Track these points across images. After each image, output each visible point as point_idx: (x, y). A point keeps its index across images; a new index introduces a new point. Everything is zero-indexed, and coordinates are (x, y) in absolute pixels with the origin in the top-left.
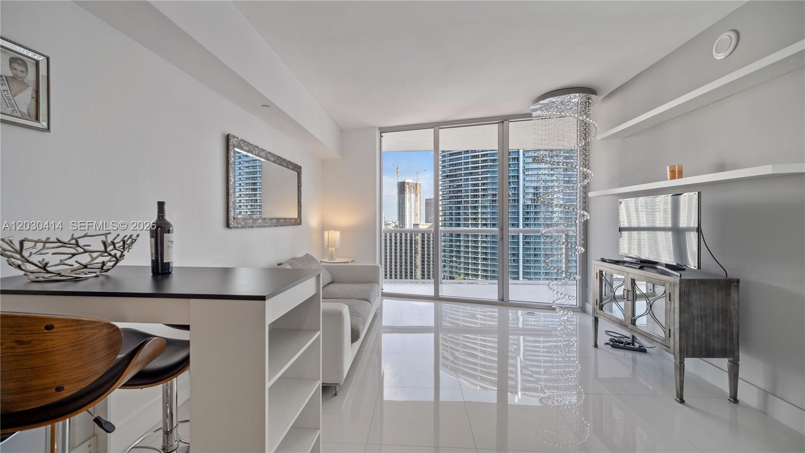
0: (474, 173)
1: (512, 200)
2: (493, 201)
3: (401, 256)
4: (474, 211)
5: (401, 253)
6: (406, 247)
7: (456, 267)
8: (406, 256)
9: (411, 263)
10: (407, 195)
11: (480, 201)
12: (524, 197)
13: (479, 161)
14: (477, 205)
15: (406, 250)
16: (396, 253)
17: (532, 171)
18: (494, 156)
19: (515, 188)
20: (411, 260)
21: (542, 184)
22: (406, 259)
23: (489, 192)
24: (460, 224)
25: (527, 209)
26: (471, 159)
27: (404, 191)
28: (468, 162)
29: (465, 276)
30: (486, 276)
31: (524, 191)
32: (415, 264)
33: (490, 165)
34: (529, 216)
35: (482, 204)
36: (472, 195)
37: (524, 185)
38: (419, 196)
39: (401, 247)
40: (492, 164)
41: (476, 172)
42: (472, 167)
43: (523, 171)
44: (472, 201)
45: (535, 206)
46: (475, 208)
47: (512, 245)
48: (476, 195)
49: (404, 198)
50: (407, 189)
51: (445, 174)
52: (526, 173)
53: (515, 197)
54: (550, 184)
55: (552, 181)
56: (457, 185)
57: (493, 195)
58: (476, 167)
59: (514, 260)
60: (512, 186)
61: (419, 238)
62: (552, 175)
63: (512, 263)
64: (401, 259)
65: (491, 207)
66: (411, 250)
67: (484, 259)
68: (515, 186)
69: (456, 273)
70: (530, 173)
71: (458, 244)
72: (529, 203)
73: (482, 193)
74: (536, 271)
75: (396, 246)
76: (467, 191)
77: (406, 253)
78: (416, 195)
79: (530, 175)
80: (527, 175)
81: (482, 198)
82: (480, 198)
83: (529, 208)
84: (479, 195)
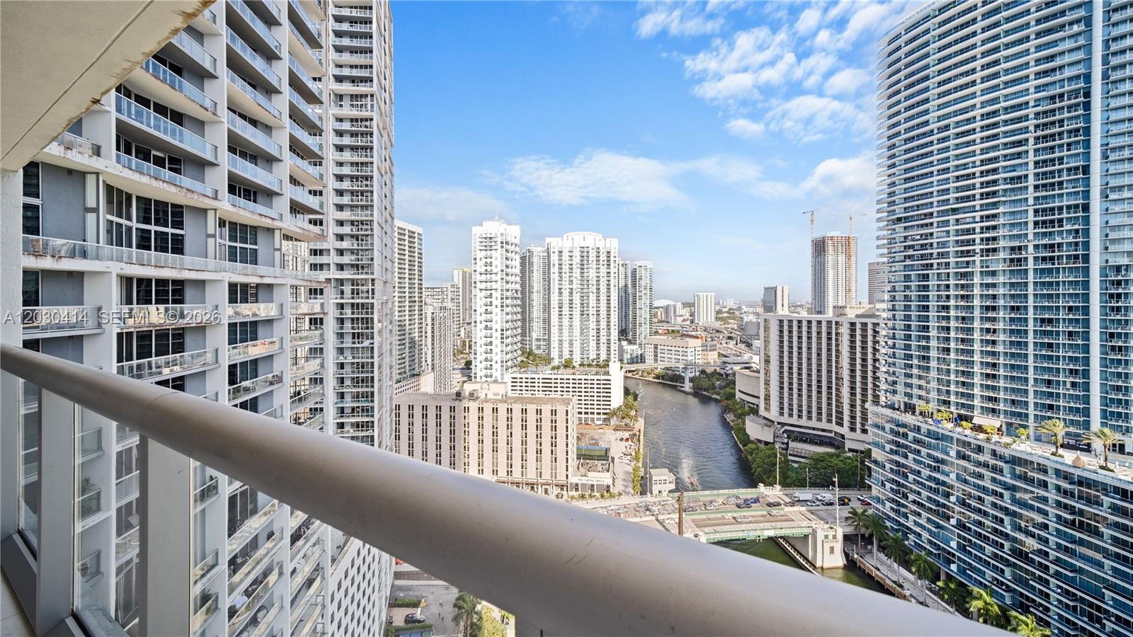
0: (963, 208)
1: (1067, 256)
2: (1012, 260)
3: (809, 359)
4: (962, 282)
5: (809, 354)
6: (819, 344)
7: (920, 387)
8: (819, 360)
9: (829, 372)
10: (830, 258)
11: (978, 263)
12: (1106, 248)
13: (974, 185)
15: (819, 349)
16: (800, 353)
18: (1015, 171)
19: (1077, 231)
20: (829, 366)
22: (819, 365)
23: (1002, 244)
24: (928, 306)
25: (1116, 275)
26: (953, 182)
27: (824, 251)
28: (948, 189)
29: (939, 405)
30: (994, 411)
31: (1107, 235)
32: (837, 373)
33: (1005, 190)
34: (1120, 291)
35: (982, 267)
36: (957, 252)
37: (1107, 222)
38: (853, 258)
39: (809, 343)
42: (957, 199)
44: (957, 262)
46: (964, 275)
47: (1066, 352)
49: (824, 264)
50: (831, 248)
51: (895, 217)
53: (1076, 250)
56: (921, 235)
57: (1013, 249)
58: (968, 197)
59: (1074, 385)
60: (1069, 227)
61: (845, 330)
63: (1068, 390)
64: (809, 364)
65: (1008, 273)
66: (829, 350)
67: (988, 375)
68: (1076, 227)
69: (920, 397)
71: (924, 344)
73: (982, 247)
75: (800, 343)
76: (944, 244)
77: (819, 355)
78: (849, 257)
79: (1124, 199)
80: (1115, 200)
81: (982, 256)
82: (978, 255)
83: (1123, 272)
84: (975, 250)
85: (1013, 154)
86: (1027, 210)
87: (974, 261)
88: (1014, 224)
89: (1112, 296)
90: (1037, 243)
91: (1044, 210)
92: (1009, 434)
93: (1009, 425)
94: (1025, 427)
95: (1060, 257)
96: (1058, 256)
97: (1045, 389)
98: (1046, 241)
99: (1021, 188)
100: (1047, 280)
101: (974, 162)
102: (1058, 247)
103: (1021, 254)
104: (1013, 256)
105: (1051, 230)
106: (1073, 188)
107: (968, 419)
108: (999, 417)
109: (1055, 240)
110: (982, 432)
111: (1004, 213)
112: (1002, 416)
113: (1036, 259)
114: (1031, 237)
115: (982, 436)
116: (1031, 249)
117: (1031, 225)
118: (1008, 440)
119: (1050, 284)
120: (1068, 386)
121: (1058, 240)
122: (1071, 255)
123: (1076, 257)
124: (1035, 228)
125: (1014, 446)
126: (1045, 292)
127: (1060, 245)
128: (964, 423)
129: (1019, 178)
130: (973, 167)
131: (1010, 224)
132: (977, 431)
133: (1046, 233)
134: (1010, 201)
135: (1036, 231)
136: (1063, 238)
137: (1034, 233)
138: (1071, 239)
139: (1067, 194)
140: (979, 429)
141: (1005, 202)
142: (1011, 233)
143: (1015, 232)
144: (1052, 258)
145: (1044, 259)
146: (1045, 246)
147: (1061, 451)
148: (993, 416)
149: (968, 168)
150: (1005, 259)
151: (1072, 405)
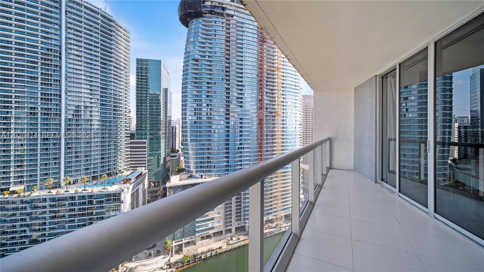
0: (5, 84)
1: (53, 113)
4: (5, 121)
11: (13, 113)
12: (66, 112)
14: (9, 116)
17: (73, 93)
18: (32, 74)
19: (57, 104)
21: (82, 104)
23: (26, 105)
25: (69, 122)
30: (21, 182)
31: (66, 107)
33: (28, 81)
34: (70, 128)
35: (16, 115)
37: (67, 103)
40: (30, 80)
41: (9, 85)
43: (65, 91)
45: (77, 119)
46: (6, 118)
47: (53, 151)
48: (8, 107)
52: (68, 94)
53: (57, 112)
54: (89, 104)
55: (91, 103)
57: (31, 108)
59: (55, 163)
60: (54, 102)
62: (91, 98)
63: (53, 166)
65: (29, 119)
67: (18, 166)
68: (57, 103)
70: (72, 94)
72: (70, 117)
73: (16, 105)
74: (77, 169)
79: (71, 96)
80: (69, 95)
81: (16, 110)
82: (14, 109)
83: (71, 121)
84: (12, 106)
85: (32, 66)
86: (38, 92)
87: (11, 112)
88: (32, 97)
89: (68, 129)
90: (42, 107)
91: (45, 94)
92: (28, 191)
93: (28, 186)
94: (36, 185)
95: (51, 114)
96: (50, 113)
97: (45, 167)
98: (45, 107)
99: (35, 82)
100: (46, 122)
101: (11, 63)
102: (50, 110)
103: (35, 111)
104: (32, 111)
105: (48, 102)
106: (56, 87)
107: (8, 189)
108: (23, 184)
109: (49, 106)
110: (14, 194)
111: (27, 91)
112: (25, 183)
113: (41, 113)
114: (39, 104)
115: (15, 195)
116: (39, 109)
117: (39, 99)
118: (28, 193)
119: (47, 124)
120: (53, 164)
121: (50, 107)
122: (54, 113)
123: (57, 114)
124: (41, 101)
125: (32, 195)
126: (45, 127)
127: (51, 109)
128: (5, 192)
129: (34, 77)
130: (11, 66)
131: (30, 97)
132: (12, 194)
133: (45, 103)
134: (30, 87)
135: (41, 102)
136: (52, 106)
137: (41, 103)
138: (55, 107)
139: (54, 89)
140: (14, 192)
141: (27, 86)
142: (30, 101)
143: (32, 101)
144: (48, 114)
145: (45, 114)
146: (45, 109)
147: (51, 191)
148: (20, 184)
149: (8, 65)
150: (27, 112)
151: (55, 171)
